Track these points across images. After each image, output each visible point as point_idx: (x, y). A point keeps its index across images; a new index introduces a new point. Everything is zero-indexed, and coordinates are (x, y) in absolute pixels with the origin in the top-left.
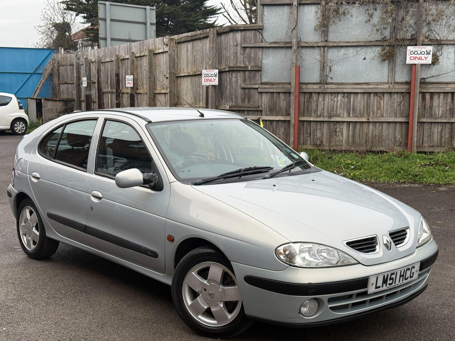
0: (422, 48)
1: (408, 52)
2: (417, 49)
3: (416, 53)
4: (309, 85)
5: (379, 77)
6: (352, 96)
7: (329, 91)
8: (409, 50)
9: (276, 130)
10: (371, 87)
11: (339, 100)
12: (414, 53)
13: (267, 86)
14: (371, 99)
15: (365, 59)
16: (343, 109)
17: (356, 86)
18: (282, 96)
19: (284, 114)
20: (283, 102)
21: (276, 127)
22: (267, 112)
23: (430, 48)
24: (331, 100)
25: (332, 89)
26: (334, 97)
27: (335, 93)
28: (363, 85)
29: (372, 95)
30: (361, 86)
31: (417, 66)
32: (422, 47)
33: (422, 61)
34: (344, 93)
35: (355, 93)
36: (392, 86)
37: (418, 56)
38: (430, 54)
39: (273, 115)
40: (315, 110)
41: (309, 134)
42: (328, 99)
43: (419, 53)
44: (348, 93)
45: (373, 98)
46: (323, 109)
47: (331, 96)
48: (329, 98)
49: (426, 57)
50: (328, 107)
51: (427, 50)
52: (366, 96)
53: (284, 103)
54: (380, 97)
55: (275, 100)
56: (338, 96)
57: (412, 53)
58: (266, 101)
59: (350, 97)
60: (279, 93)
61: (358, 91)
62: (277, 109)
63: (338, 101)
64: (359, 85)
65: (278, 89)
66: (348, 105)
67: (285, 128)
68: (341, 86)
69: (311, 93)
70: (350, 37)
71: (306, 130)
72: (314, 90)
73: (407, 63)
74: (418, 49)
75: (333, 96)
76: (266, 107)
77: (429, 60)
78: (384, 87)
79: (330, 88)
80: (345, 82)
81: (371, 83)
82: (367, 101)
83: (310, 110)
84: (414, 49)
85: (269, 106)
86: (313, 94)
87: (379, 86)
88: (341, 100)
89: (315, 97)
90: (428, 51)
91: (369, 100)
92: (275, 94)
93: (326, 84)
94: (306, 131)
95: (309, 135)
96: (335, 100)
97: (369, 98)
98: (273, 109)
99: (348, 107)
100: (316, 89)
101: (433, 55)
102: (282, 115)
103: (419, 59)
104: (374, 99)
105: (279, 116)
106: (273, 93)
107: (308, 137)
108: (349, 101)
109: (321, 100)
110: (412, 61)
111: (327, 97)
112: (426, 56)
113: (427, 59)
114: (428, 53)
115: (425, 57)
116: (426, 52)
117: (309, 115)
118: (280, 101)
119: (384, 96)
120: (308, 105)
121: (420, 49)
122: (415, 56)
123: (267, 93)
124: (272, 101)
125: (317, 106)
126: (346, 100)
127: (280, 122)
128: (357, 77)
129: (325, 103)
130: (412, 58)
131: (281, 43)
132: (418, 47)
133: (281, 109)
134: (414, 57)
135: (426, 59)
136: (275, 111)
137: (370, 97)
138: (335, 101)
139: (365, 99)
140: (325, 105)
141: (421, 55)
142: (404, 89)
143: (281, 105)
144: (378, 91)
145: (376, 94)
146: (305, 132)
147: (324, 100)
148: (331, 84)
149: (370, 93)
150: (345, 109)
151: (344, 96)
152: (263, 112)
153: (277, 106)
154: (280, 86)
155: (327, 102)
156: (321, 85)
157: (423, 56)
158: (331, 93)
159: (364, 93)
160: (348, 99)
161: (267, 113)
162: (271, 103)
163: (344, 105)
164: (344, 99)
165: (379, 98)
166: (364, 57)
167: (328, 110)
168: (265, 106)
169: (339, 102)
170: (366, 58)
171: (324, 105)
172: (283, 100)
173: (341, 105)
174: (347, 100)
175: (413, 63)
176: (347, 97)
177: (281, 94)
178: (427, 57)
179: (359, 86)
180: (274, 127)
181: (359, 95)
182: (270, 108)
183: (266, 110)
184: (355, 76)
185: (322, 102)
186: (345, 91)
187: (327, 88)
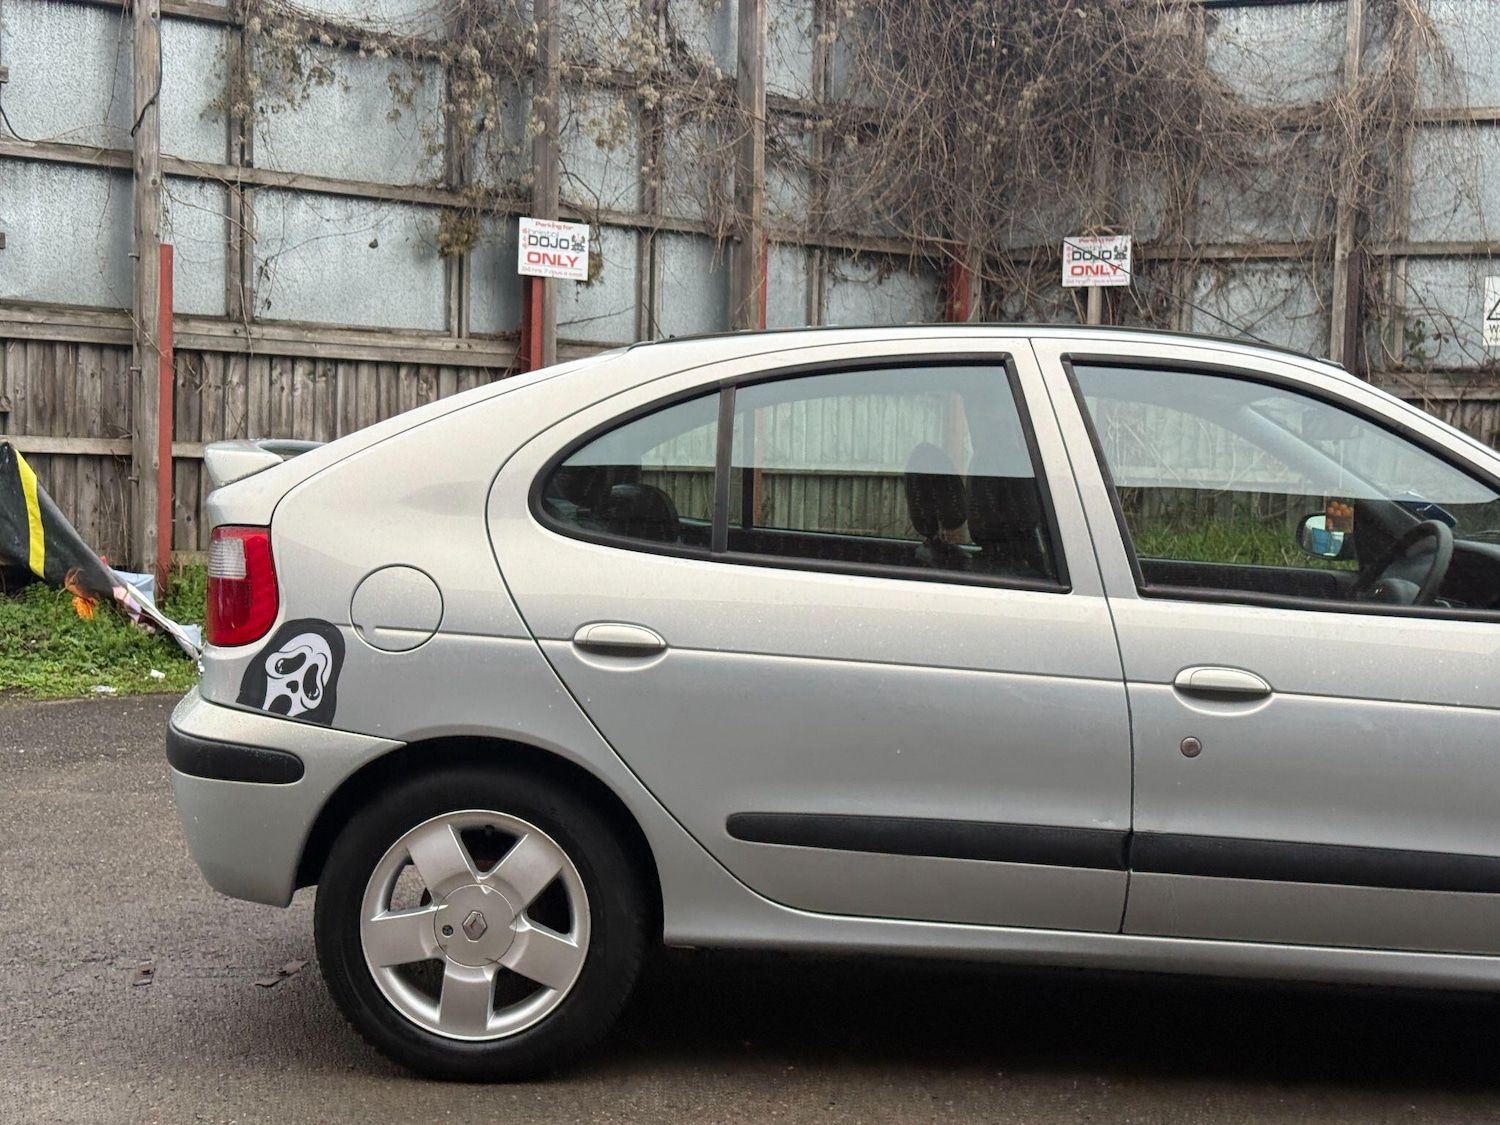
0: (559, 228)
1: (521, 235)
2: (547, 229)
3: (544, 242)
4: (193, 324)
5: (419, 311)
6: (341, 370)
7: (267, 348)
8: (525, 231)
9: (64, 494)
10: (403, 343)
11: (298, 385)
12: (539, 242)
13: (30, 317)
14: (401, 385)
15: (374, 245)
16: (310, 417)
17: (357, 339)
18: (88, 361)
19: (96, 429)
20: (90, 385)
21: (65, 482)
22: (25, 420)
23: (583, 231)
24: (271, 383)
25: (279, 344)
26: (281, 374)
27: (284, 358)
28: (378, 335)
29: (403, 372)
30: (373, 340)
31: (547, 284)
32: (562, 224)
33: (563, 270)
34: (314, 360)
35: (349, 362)
36: (464, 346)
37: (551, 252)
38: (582, 250)
39: (51, 434)
40: (215, 416)
41: (193, 509)
42: (258, 379)
43: (554, 243)
44: (325, 360)
45: (406, 383)
46: (245, 416)
47: (271, 369)
48: (262, 376)
49: (573, 258)
50: (260, 408)
51: (573, 237)
52: (384, 373)
53: (94, 389)
54: (426, 381)
55: (59, 373)
56: (293, 369)
57: (533, 240)
58: (20, 375)
59: (335, 376)
60: (76, 345)
61: (364, 355)
62: (70, 410)
63: (293, 389)
64: (366, 335)
65: (77, 331)
66: (326, 405)
67: (101, 487)
68: (310, 335)
69: (199, 354)
70: (326, 163)
71: (182, 492)
72: (214, 341)
73: (521, 271)
74: (550, 230)
75: (279, 370)
76: (23, 399)
77: (582, 270)
78: (444, 348)
79: (269, 340)
80: (314, 320)
81: (400, 330)
82: (389, 392)
83: (195, 420)
84: (539, 228)
85: (35, 398)
86: (207, 358)
87: (428, 344)
88: (305, 386)
89: (213, 366)
90: (578, 240)
91: (393, 391)
92: (60, 352)
93: (254, 321)
94: (182, 499)
95: (192, 514)
96: (285, 385)
97: (393, 383)
98: (49, 410)
99: (326, 412)
100: (222, 341)
101: (591, 255)
102: (89, 435)
103: (553, 263)
104: (409, 386)
105: (76, 436)
106: (52, 344)
107: (189, 519)
108: (331, 390)
109: (235, 380)
110: (536, 267)
111: (259, 373)
112: (573, 255)
113: (576, 264)
114: (578, 245)
115: (569, 258)
116: (571, 243)
117: (194, 438)
118: (79, 378)
119: (437, 378)
120: (187, 399)
121: (556, 230)
122: (542, 251)
123: (25, 342)
124: (48, 377)
125: (222, 403)
126: (321, 384)
127: (80, 463)
128: (351, 307)
129: (251, 393)
130: (534, 258)
131: (84, 150)
132: (550, 222)
133: (83, 411)
134: (539, 254)
135: (572, 263)
136: (59, 419)
137: (398, 378)
138: (282, 389)
139: (383, 386)
140: (251, 400)
141: (558, 251)
142: (500, 358)
143: (85, 392)
144: (424, 358)
145: (416, 367)
146: (178, 503)
147: (245, 381)
148: (273, 323)
149: (396, 366)
150: (319, 417)
151: (313, 373)
152: (11, 421)
153: (68, 397)
154: (85, 321)
155: (258, 391)
156: (239, 327)
157: (564, 254)
158: (271, 357)
159: (377, 364)
160: (327, 382)
161: (29, 425)
162: (43, 383)
163: (314, 404)
164: (314, 381)
165: (425, 386)
166: (371, 239)
167: (260, 419)
168: (19, 396)
169: (298, 393)
170: (379, 242)
171: (246, 402)
172: (93, 375)
173: (303, 402)
174: (323, 385)
175: (538, 274)
176: (324, 375)
177: (83, 353)
178: (576, 259)
179: (365, 339)
180: (59, 481)
181: (364, 371)
182: (41, 404)
183: (21, 413)
184: (344, 301)
185: (241, 390)
186: (322, 352)
187: (262, 339)
